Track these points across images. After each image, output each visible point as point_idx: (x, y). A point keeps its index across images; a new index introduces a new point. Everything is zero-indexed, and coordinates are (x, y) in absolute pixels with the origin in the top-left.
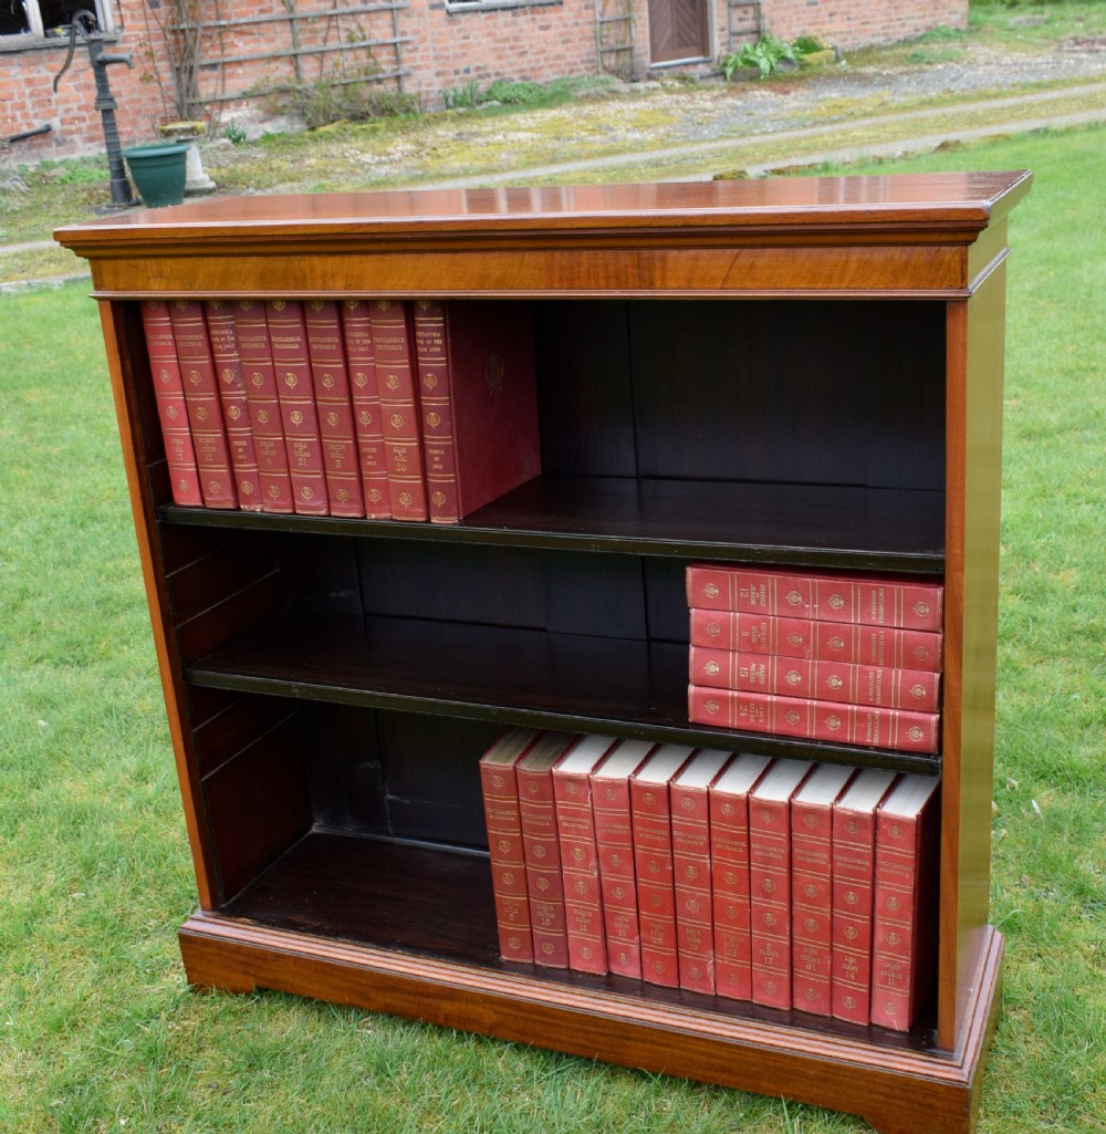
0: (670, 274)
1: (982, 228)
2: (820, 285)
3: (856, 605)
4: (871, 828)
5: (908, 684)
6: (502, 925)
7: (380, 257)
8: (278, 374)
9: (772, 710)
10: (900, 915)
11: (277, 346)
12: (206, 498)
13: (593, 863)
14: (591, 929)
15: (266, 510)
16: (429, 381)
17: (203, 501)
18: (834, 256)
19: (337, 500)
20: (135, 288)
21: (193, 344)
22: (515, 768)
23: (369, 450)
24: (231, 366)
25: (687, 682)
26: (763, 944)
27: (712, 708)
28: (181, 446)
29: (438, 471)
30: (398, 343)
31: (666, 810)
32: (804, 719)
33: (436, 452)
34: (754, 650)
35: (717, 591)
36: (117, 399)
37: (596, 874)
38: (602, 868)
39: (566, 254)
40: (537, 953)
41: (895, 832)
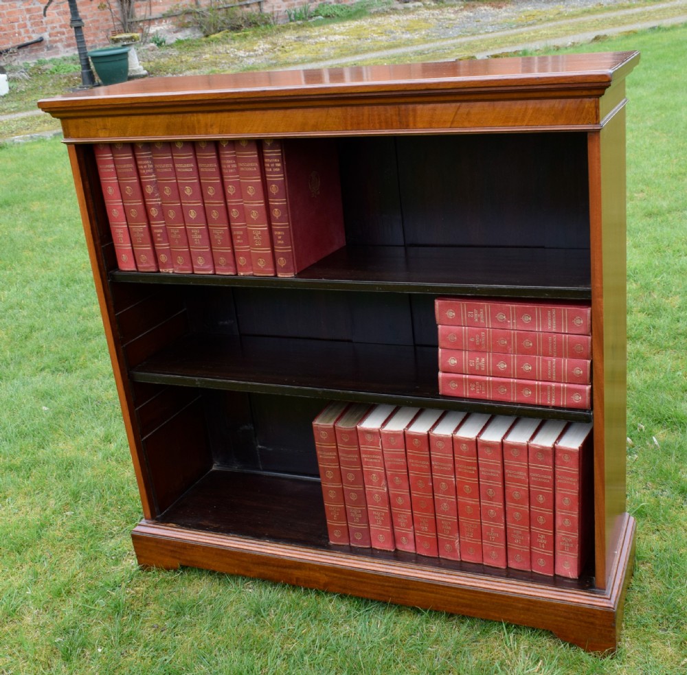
0: (418, 119)
1: (608, 87)
2: (510, 124)
3: (539, 320)
4: (551, 456)
5: (572, 367)
6: (329, 522)
7: (240, 113)
8: (180, 187)
9: (489, 386)
10: (571, 509)
11: (179, 170)
12: (139, 266)
13: (384, 483)
14: (384, 524)
15: (176, 272)
16: (273, 189)
17: (137, 267)
18: (518, 106)
19: (219, 265)
20: (89, 137)
21: (127, 170)
22: (334, 426)
23: (238, 233)
24: (151, 183)
25: (437, 370)
26: (489, 529)
27: (454, 385)
28: (122, 233)
29: (280, 245)
30: (254, 166)
31: (427, 449)
32: (509, 391)
33: (279, 233)
34: (478, 349)
35: (454, 314)
36: (81, 206)
37: (386, 489)
38: (389, 485)
39: (355, 108)
40: (351, 539)
41: (566, 458)
